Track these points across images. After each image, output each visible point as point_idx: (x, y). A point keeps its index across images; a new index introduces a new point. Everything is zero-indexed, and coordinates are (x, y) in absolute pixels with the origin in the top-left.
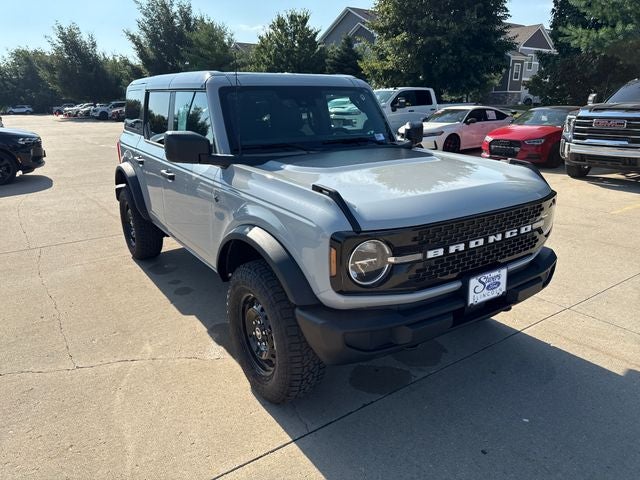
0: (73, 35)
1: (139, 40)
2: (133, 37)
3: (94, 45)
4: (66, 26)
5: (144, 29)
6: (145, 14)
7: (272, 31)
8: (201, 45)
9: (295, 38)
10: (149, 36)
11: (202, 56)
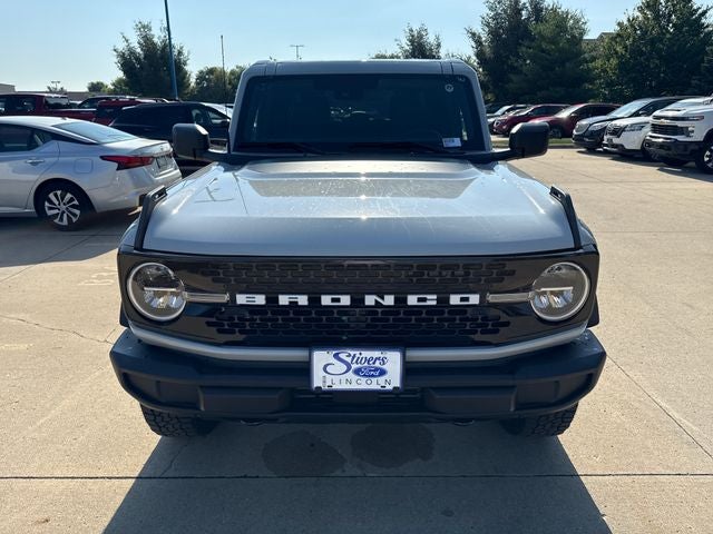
0: (421, 37)
1: (480, 37)
2: (474, 35)
3: (439, 45)
4: (416, 28)
5: (488, 25)
6: (490, 9)
7: (639, 14)
8: (543, 37)
9: (669, 21)
10: (490, 33)
11: (543, 51)
